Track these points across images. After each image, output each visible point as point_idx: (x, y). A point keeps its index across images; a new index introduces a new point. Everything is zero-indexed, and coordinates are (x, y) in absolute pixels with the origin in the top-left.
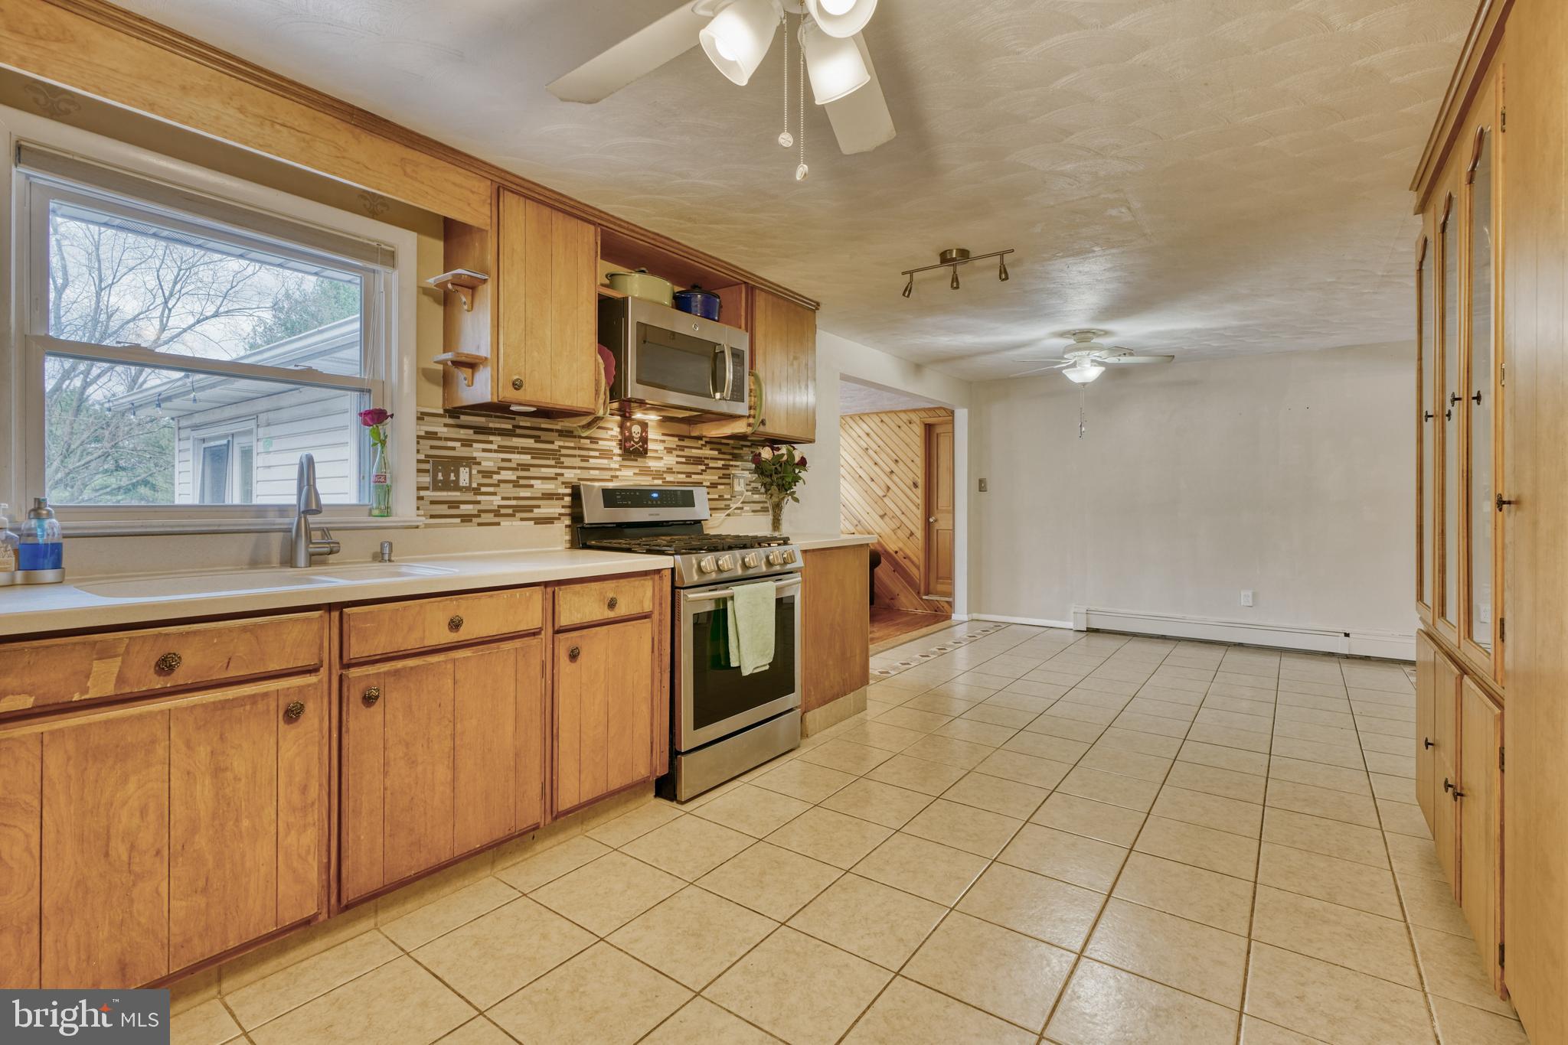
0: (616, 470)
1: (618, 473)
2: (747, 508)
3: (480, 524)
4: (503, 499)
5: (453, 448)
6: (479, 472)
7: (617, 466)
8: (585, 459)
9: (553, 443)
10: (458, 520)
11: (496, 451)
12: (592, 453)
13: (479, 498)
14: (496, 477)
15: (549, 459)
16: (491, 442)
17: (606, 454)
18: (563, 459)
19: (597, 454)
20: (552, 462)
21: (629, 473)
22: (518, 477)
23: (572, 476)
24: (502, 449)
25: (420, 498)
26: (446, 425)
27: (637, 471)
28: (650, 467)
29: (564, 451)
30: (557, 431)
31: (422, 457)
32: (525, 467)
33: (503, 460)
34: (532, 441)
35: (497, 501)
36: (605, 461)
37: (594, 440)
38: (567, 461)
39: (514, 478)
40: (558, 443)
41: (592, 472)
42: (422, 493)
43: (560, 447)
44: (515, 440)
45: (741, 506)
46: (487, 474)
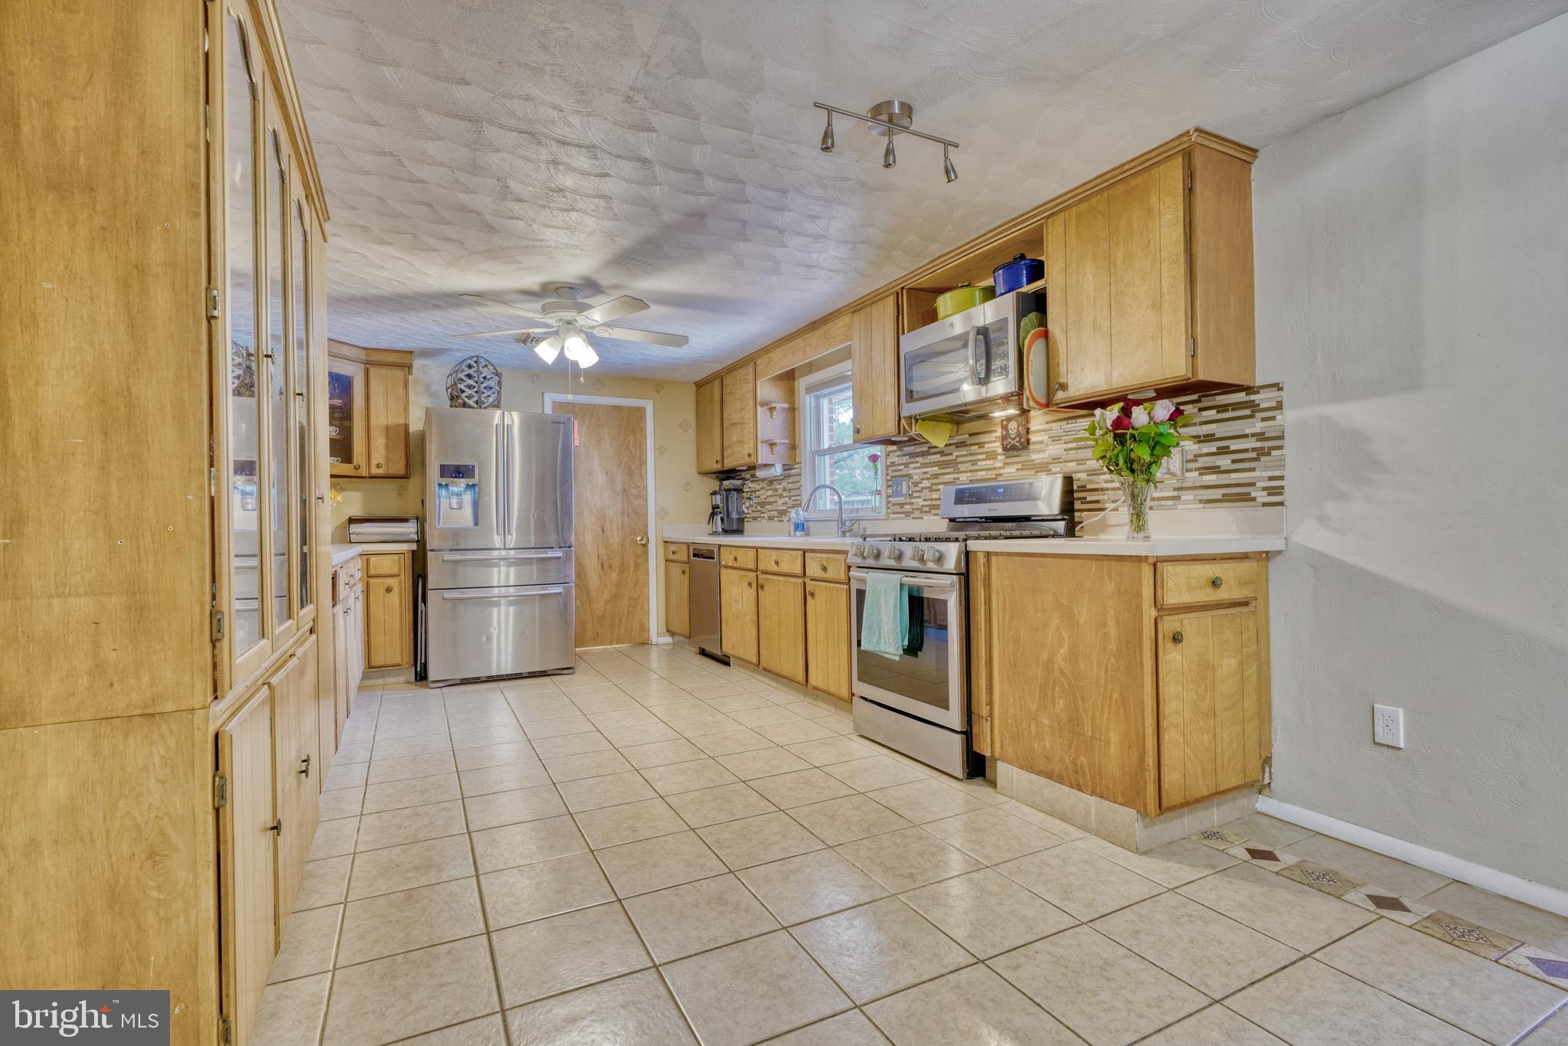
0: (1000, 468)
1: (1002, 471)
2: (1186, 496)
3: (914, 518)
4: (924, 500)
5: (901, 470)
6: (912, 483)
7: (1001, 465)
8: (974, 462)
9: (951, 454)
10: (903, 515)
11: (920, 468)
12: (980, 457)
13: (913, 500)
14: (920, 485)
15: (949, 467)
16: (917, 462)
17: (992, 456)
18: (959, 466)
19: (984, 456)
20: (952, 470)
21: (1011, 469)
22: (932, 484)
23: (965, 478)
24: (924, 466)
25: (889, 502)
26: (898, 456)
27: (1020, 466)
28: (1033, 461)
29: (960, 460)
30: (954, 444)
31: (889, 478)
32: (935, 476)
33: (924, 473)
34: (939, 456)
35: (921, 502)
36: (991, 462)
37: (980, 445)
38: (962, 467)
39: (929, 485)
40: (955, 454)
41: (980, 473)
42: (890, 499)
43: (957, 456)
44: (929, 457)
45: (1175, 493)
46: (916, 484)
